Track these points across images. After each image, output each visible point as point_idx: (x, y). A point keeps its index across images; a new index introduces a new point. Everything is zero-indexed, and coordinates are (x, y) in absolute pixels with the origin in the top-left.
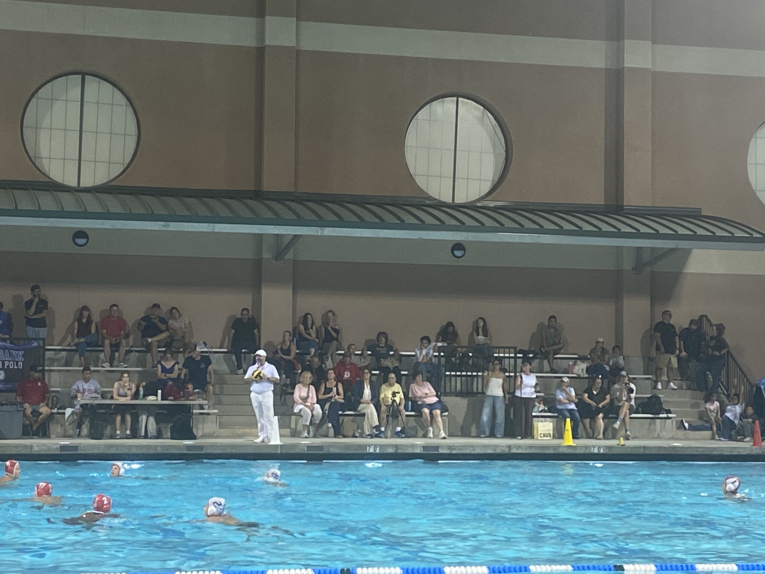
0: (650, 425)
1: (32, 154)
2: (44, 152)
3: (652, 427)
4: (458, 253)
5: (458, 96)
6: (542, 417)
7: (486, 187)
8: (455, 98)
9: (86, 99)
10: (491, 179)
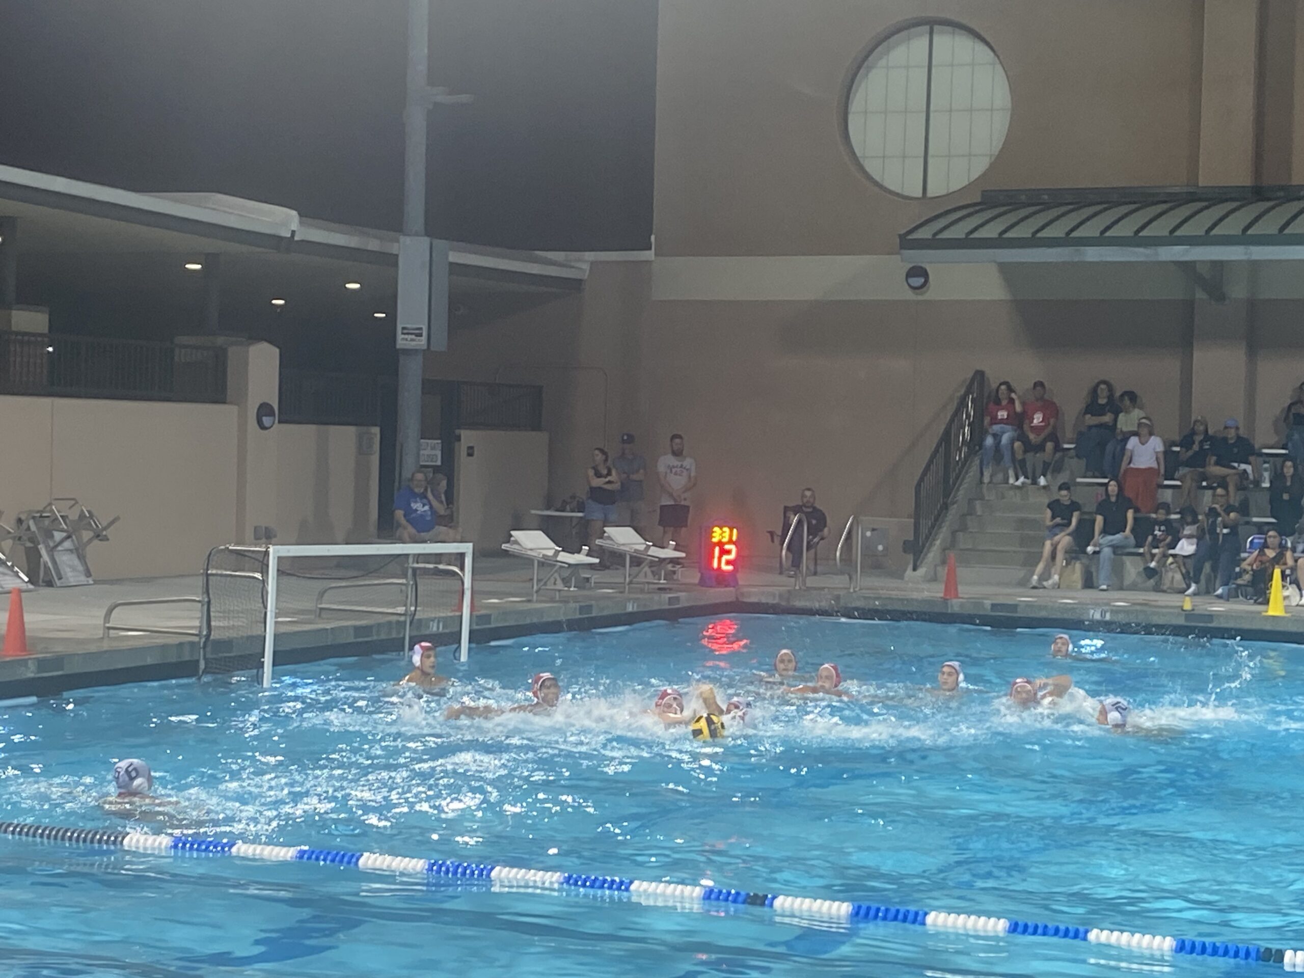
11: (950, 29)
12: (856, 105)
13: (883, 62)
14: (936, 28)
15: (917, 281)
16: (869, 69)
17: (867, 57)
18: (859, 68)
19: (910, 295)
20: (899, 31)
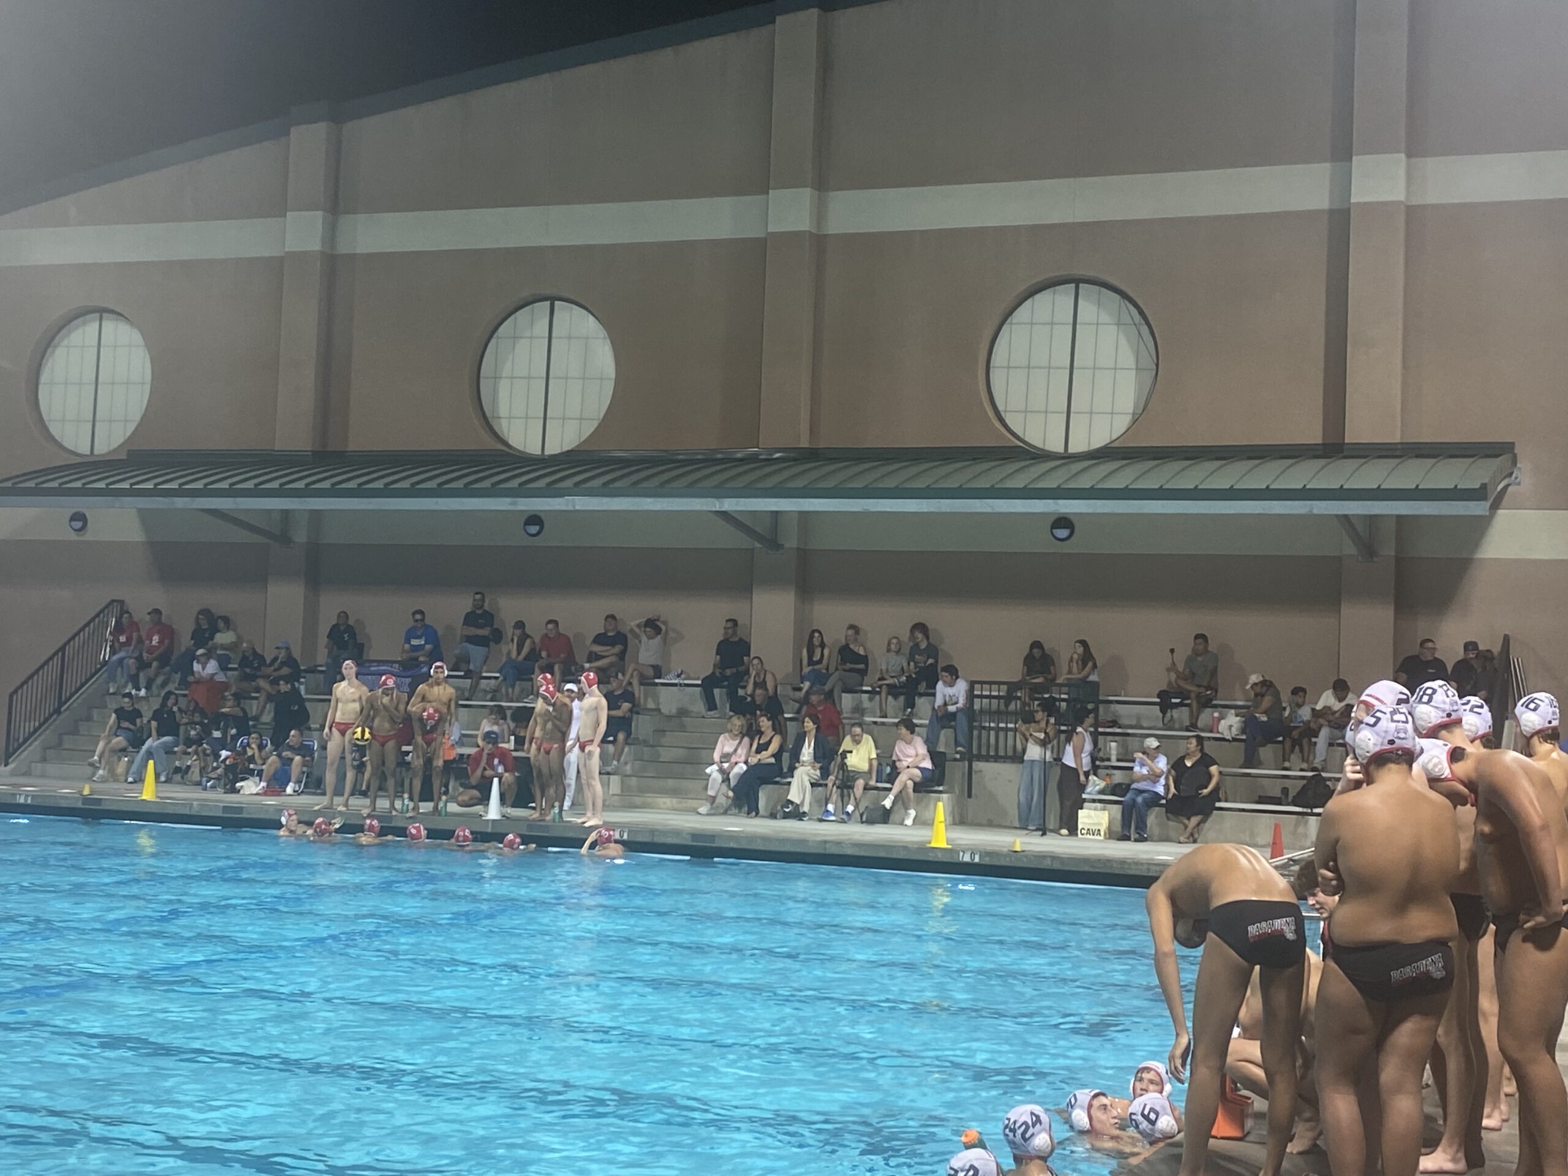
0: (1297, 825)
1: (488, 414)
2: (503, 411)
3: (1301, 830)
4: (1062, 533)
5: (1077, 281)
6: (1100, 801)
7: (1121, 424)
8: (1073, 285)
9: (554, 335)
10: (1131, 411)
11: (115, 316)
12: (44, 378)
13: (65, 343)
14: (105, 315)
15: (78, 525)
16: (56, 347)
17: (53, 338)
18: (48, 346)
19: (73, 536)
20: (76, 317)
